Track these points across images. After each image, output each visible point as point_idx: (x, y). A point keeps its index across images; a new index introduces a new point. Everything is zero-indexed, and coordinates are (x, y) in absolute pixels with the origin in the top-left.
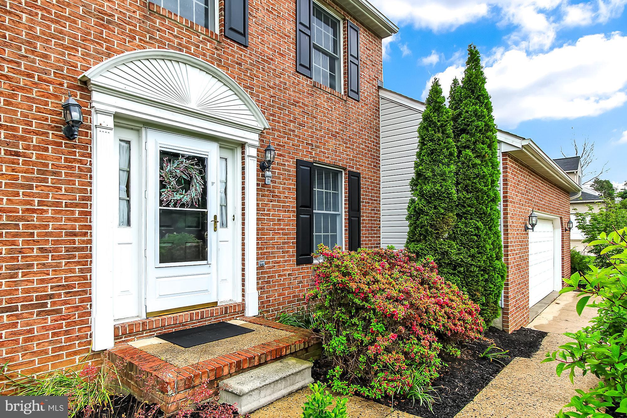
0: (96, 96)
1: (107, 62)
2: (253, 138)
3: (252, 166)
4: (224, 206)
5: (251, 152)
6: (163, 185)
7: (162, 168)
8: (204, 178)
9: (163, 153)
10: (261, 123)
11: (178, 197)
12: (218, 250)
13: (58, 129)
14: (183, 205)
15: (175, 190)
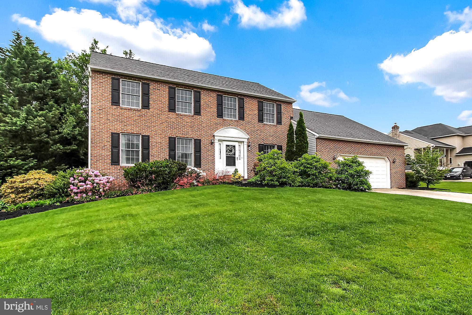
0: (215, 137)
1: (217, 131)
2: (246, 140)
3: (246, 146)
4: (240, 155)
5: (245, 143)
6: (226, 152)
7: (226, 148)
8: (235, 150)
9: (226, 145)
10: (248, 137)
11: (229, 154)
12: (238, 164)
13: (210, 143)
14: (230, 155)
15: (229, 152)
